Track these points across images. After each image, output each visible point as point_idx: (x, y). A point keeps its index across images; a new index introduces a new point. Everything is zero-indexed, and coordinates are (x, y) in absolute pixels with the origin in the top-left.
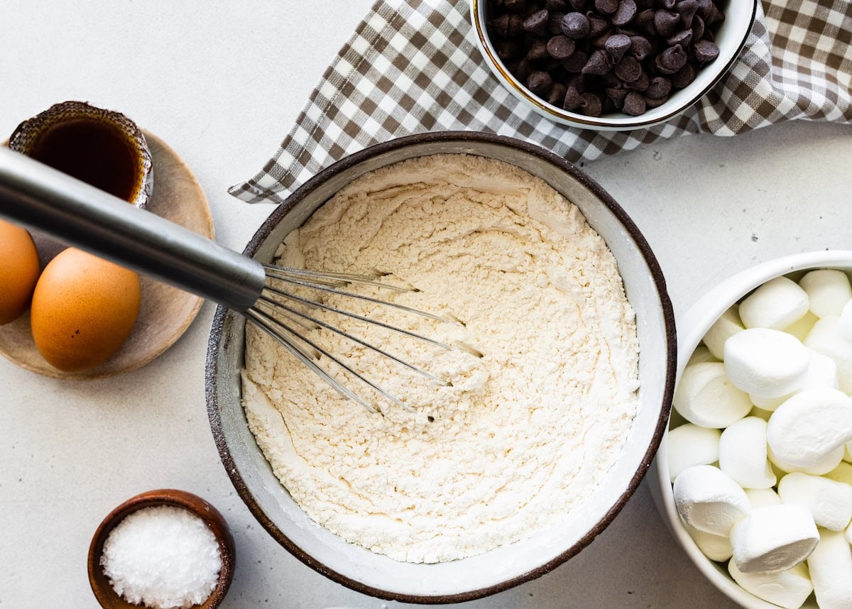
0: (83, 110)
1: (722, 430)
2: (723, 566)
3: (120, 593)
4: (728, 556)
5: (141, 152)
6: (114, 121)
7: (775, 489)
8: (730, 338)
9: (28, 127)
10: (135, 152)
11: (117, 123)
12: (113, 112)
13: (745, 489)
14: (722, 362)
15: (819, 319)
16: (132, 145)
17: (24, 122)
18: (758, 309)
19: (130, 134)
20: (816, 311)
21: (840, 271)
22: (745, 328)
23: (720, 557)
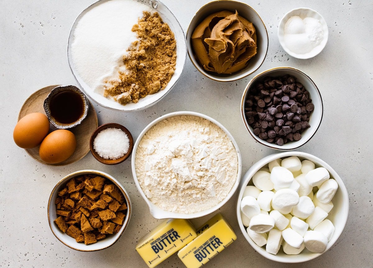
0: (60, 90)
1: (262, 191)
2: (246, 228)
3: (102, 156)
4: (248, 226)
5: (81, 94)
6: (70, 89)
7: (269, 213)
8: (275, 167)
9: (47, 101)
10: (79, 95)
11: (71, 89)
12: (68, 86)
13: (261, 209)
14: (270, 173)
15: (302, 173)
16: (77, 93)
17: (46, 100)
18: (286, 163)
19: (75, 91)
20: (302, 171)
21: (314, 163)
22: (281, 166)
23: (246, 225)
